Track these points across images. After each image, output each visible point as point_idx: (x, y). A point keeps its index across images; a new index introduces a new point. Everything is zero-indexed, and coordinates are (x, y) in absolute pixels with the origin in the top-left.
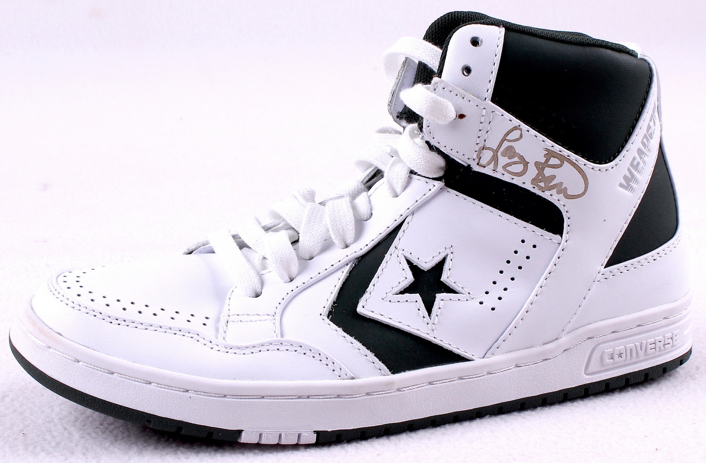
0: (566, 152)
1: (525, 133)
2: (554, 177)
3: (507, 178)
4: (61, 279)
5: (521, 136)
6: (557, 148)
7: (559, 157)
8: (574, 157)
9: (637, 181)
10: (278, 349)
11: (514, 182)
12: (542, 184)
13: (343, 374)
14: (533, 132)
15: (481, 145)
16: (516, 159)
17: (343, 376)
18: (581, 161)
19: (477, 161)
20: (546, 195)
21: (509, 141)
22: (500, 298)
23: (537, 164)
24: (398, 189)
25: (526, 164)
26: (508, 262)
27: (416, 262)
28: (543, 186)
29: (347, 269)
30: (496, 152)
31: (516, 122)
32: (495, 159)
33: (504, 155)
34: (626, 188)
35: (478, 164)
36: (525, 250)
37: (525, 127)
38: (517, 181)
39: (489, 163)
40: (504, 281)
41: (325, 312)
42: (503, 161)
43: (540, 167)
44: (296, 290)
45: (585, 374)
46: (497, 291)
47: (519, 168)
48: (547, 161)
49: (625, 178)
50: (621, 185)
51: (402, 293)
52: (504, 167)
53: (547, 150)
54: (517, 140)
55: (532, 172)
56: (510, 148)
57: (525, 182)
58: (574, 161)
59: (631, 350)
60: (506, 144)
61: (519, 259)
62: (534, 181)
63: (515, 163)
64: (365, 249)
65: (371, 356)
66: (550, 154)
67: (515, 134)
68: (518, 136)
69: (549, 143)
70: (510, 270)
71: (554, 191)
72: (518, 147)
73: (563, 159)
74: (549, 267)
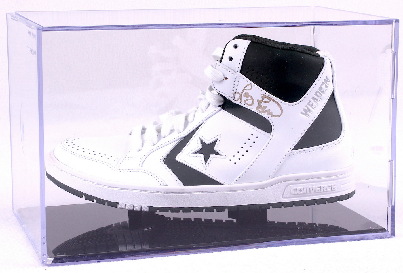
0: (271, 96)
1: (253, 87)
2: (266, 107)
3: (246, 106)
4: (66, 141)
5: (251, 88)
6: (268, 94)
7: (268, 98)
8: (275, 98)
9: (311, 112)
10: (138, 171)
11: (248, 108)
12: (261, 110)
13: (162, 183)
14: (256, 86)
15: (235, 91)
16: (249, 98)
17: (162, 184)
18: (279, 100)
19: (233, 98)
20: (262, 115)
21: (246, 90)
22: (239, 159)
23: (258, 101)
24: (204, 110)
25: (254, 100)
26: (245, 143)
27: (204, 140)
28: (261, 111)
29: (177, 142)
30: (241, 94)
31: (250, 81)
32: (241, 97)
33: (244, 96)
34: (305, 115)
35: (234, 100)
36: (253, 139)
37: (253, 84)
38: (250, 108)
39: (238, 99)
40: (243, 151)
41: (163, 159)
42: (244, 99)
43: (260, 102)
44: (154, 149)
45: (283, 197)
46: (239, 156)
47: (250, 102)
48: (263, 99)
49: (304, 110)
50: (302, 113)
51: (196, 153)
52: (245, 101)
53: (263, 94)
54: (250, 90)
55: (256, 104)
56: (247, 93)
57: (253, 108)
58: (276, 100)
59: (307, 189)
60: (245, 91)
61: (250, 143)
62: (257, 108)
63: (249, 100)
64: (186, 134)
65: (176, 178)
66: (264, 96)
67: (249, 87)
68: (250, 88)
69: (264, 91)
70: (246, 147)
71: (266, 113)
72: (251, 93)
73: (270, 99)
74: (264, 147)
